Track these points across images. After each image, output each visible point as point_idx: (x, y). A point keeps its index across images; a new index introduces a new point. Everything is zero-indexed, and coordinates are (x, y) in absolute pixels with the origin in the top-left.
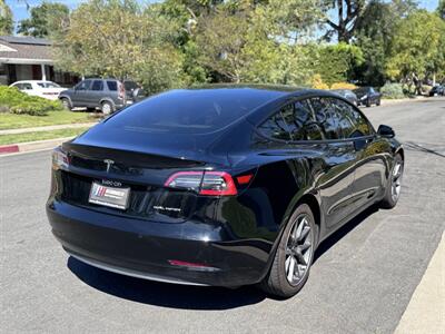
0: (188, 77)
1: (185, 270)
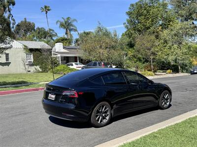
0: (135, 59)
1: (66, 115)
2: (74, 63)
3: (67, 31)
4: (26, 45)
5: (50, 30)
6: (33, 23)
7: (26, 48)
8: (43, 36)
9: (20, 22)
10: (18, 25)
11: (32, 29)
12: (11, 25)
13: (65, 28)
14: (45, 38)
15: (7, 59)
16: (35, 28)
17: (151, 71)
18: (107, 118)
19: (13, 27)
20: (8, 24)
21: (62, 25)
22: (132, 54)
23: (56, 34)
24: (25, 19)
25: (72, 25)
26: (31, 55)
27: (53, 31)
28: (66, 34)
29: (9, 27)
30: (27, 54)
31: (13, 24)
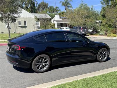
0: (107, 26)
1: (13, 63)
2: (64, 28)
3: (66, 7)
4: (36, 16)
5: (57, 7)
6: (47, 3)
7: (36, 17)
8: (52, 11)
9: (40, 3)
10: (39, 5)
11: (47, 7)
12: (35, 5)
13: (65, 6)
14: (53, 12)
15: (25, 24)
16: (49, 7)
17: (115, 33)
18: (47, 66)
19: (36, 6)
20: (34, 5)
21: (63, 4)
22: (105, 22)
23: (60, 9)
24: (43, 1)
25: (69, 4)
26: (39, 22)
27: (58, 8)
28: (66, 9)
29: (34, 6)
30: (36, 22)
31: (36, 4)
